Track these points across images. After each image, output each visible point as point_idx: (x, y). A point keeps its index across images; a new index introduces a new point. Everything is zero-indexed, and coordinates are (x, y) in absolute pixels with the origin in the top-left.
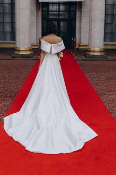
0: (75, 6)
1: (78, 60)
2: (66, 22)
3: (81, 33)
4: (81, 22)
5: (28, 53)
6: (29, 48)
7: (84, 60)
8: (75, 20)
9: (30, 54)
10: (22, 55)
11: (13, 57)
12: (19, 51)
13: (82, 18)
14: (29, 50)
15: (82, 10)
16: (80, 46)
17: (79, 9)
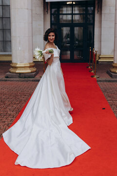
0: (92, 8)
1: (100, 81)
2: (82, 28)
3: (101, 42)
4: (101, 27)
5: (29, 71)
6: (30, 63)
7: (109, 81)
8: (93, 24)
9: (31, 73)
10: (20, 74)
11: (7, 77)
12: (16, 68)
13: (102, 22)
14: (30, 67)
15: (103, 12)
16: (100, 58)
17: (98, 11)
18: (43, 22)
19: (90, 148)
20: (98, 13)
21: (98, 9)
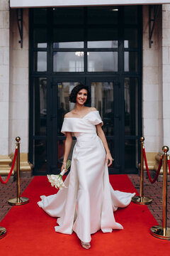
17: (151, 43)
18: (7, 68)
20: (150, 47)
21: (150, 38)
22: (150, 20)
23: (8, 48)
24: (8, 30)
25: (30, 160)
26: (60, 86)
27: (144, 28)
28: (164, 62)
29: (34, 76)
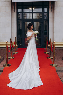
17: (51, 10)
18: (11, 18)
19: (43, 84)
20: (51, 12)
21: (51, 9)
22: (51, 4)
23: (11, 12)
24: (11, 7)
25: (17, 44)
26: (25, 23)
27: (50, 6)
28: (55, 16)
29: (18, 20)
